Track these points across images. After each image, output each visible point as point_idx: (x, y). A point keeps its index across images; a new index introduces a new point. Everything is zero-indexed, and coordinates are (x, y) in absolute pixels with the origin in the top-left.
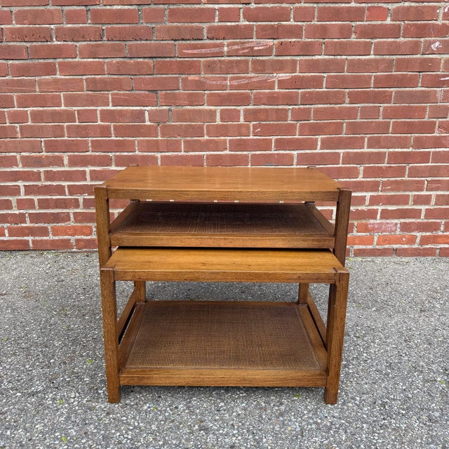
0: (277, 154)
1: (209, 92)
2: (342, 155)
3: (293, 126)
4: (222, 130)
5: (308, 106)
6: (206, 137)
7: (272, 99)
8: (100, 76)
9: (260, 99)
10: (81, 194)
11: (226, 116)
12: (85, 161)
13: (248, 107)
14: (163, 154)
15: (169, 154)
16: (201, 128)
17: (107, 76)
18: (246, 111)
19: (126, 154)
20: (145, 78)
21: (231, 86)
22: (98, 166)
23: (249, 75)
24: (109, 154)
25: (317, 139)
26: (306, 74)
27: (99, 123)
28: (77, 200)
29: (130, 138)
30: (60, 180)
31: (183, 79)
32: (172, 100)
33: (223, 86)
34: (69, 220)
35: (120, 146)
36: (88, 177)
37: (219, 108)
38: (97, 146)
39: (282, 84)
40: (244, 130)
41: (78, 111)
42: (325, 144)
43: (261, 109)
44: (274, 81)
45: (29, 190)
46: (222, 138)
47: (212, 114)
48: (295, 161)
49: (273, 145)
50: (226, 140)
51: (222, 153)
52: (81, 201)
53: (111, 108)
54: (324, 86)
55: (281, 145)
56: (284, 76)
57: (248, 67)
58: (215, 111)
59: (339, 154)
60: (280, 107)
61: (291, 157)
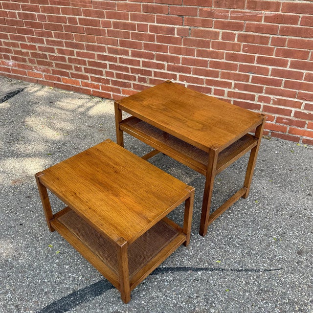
0: (257, 66)
1: (216, 19)
2: (305, 74)
3: (272, 49)
4: (222, 46)
5: (284, 37)
6: (211, 49)
7: (259, 29)
8: (151, 4)
9: (250, 28)
10: (137, 74)
11: (226, 36)
12: (140, 55)
13: (241, 32)
14: (184, 56)
15: (187, 57)
16: (208, 42)
17: (154, 4)
18: (239, 35)
19: (162, 53)
20: (176, 7)
21: (231, 17)
22: (147, 58)
23: (244, 11)
24: (153, 52)
25: (288, 61)
26: (286, 14)
27: (149, 33)
28: (135, 77)
29: (165, 44)
30: (127, 64)
31: (200, 10)
32: (191, 22)
33: (226, 16)
34: (131, 87)
35: (159, 48)
36: (141, 64)
37: (221, 31)
38: (147, 46)
39: (267, 19)
40: (236, 47)
41: (138, 24)
42: (293, 65)
43: (250, 35)
44: (262, 17)
45: (111, 67)
46: (222, 51)
47: (216, 35)
48: (270, 73)
49: (256, 60)
50: (223, 53)
51: (220, 61)
52: (137, 78)
53: (155, 24)
54: (299, 24)
55: (261, 60)
56: (269, 13)
57: (244, 5)
58: (219, 33)
59: (303, 73)
60: (264, 35)
61: (268, 70)
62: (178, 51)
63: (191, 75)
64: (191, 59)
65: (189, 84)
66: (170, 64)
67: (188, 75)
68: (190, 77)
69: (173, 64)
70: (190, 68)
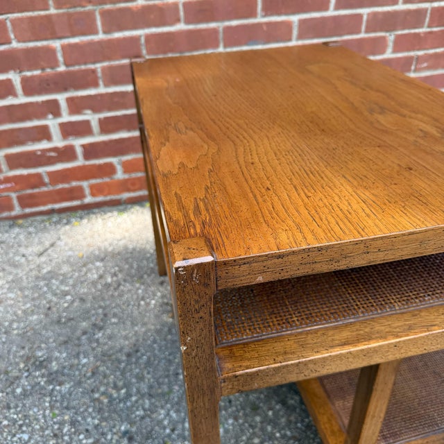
0: (266, 23)
2: (365, 17)
6: (142, 2)
14: (66, 41)
15: (76, 40)
48: (295, 32)
49: (259, 6)
59: (360, 16)
61: (289, 26)
62: (46, 28)
63: (102, 90)
64: (91, 43)
65: (102, 115)
66: (28, 74)
67: (92, 92)
68: (101, 95)
69: (37, 72)
70: (94, 71)
